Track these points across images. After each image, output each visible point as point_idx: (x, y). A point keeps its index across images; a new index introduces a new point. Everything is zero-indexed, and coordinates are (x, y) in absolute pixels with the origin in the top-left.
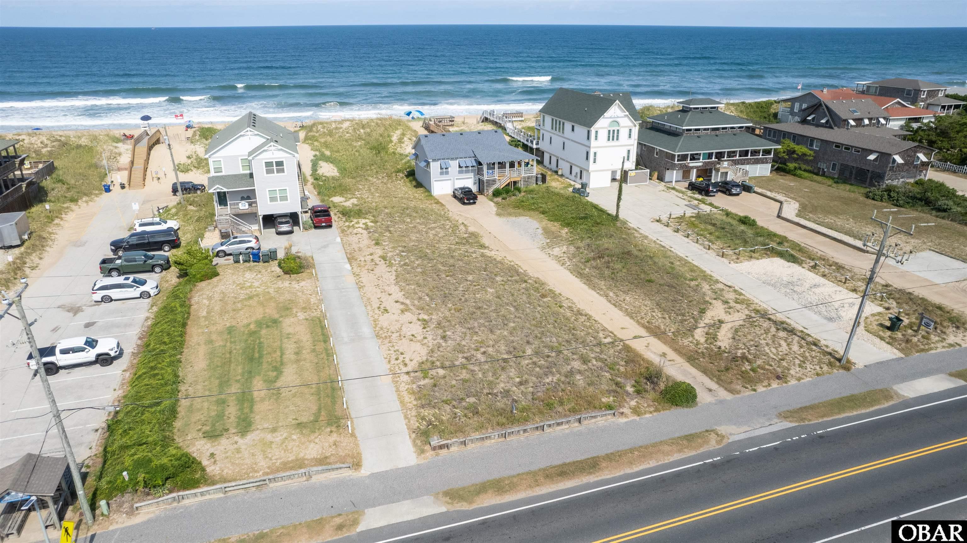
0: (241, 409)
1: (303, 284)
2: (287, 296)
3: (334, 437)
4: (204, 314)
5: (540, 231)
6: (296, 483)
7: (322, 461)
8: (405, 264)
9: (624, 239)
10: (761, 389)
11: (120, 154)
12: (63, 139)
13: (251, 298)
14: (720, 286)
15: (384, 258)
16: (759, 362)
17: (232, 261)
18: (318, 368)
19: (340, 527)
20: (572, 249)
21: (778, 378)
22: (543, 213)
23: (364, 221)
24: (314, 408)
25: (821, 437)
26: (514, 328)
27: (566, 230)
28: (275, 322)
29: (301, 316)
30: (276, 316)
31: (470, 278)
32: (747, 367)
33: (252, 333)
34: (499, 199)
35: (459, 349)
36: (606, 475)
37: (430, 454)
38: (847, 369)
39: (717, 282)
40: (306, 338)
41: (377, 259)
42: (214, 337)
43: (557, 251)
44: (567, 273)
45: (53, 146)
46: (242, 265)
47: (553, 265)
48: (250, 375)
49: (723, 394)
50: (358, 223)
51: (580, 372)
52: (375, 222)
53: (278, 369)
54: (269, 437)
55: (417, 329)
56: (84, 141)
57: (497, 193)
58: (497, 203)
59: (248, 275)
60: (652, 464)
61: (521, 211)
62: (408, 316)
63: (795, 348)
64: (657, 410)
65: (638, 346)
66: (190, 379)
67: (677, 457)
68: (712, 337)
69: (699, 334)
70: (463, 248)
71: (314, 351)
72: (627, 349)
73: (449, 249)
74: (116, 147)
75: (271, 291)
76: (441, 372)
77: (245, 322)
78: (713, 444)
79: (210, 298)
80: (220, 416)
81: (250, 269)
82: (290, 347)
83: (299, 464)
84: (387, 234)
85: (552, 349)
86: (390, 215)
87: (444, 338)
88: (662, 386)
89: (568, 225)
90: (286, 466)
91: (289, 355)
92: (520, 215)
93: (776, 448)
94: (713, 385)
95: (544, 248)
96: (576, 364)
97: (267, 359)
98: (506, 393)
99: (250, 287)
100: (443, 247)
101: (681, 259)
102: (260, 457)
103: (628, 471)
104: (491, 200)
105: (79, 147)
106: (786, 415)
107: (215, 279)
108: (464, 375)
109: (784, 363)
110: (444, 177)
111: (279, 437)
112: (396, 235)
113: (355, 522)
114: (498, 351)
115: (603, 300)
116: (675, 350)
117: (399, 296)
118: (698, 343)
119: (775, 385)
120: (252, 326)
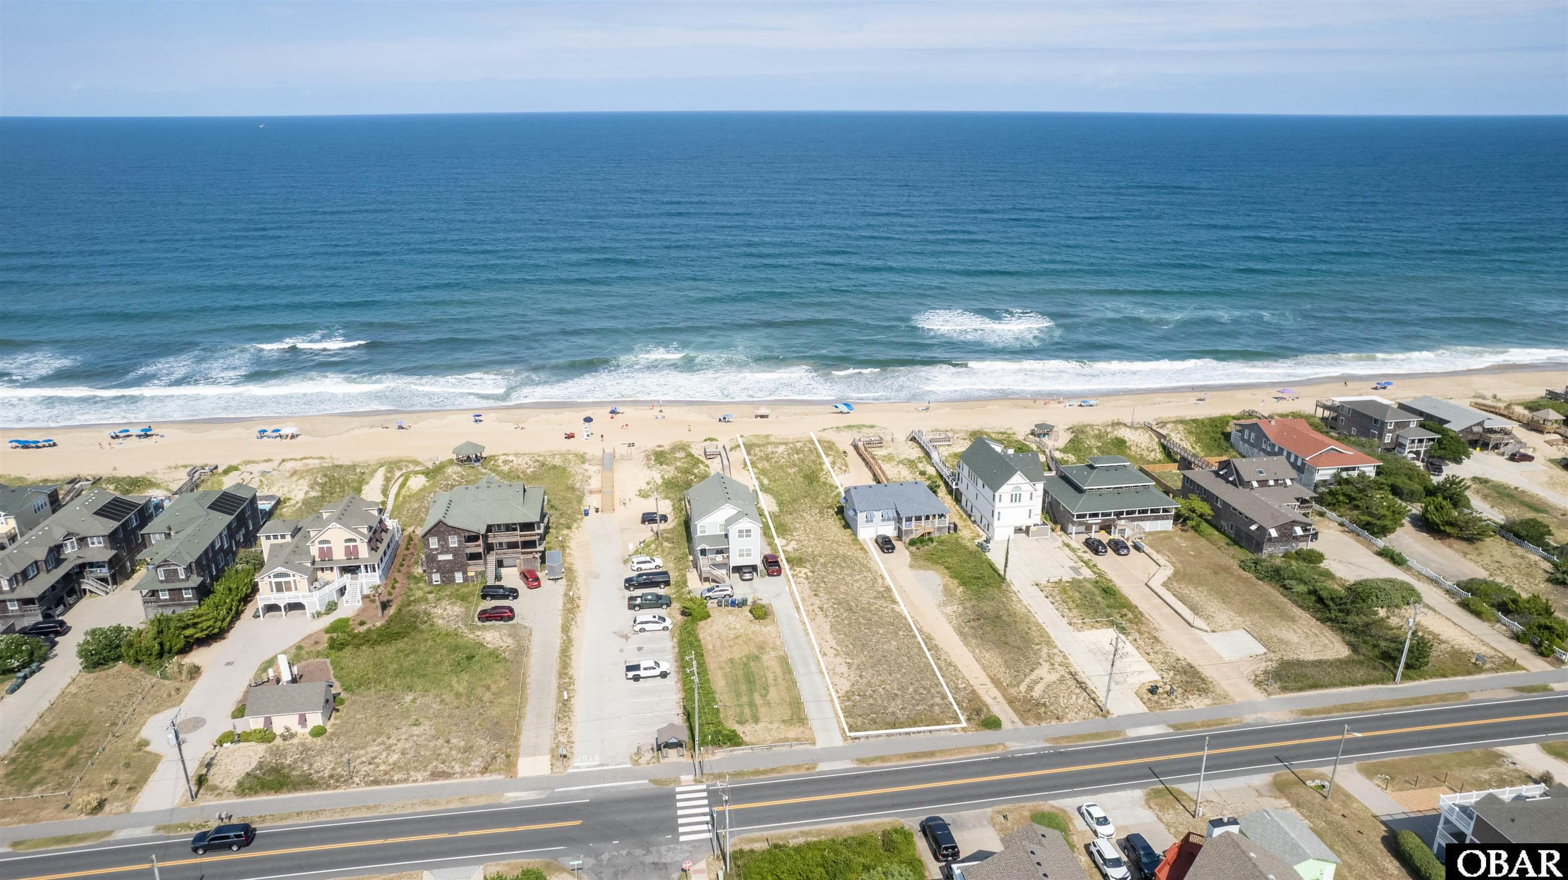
0: (752, 711)
1: (769, 628)
2: (761, 639)
3: (802, 729)
4: (711, 647)
5: (941, 588)
6: (785, 749)
7: (797, 739)
8: (838, 617)
9: (1003, 603)
10: (1044, 724)
11: (590, 477)
12: (541, 459)
13: (737, 637)
14: (1056, 651)
15: (821, 609)
16: (1052, 708)
17: (716, 605)
18: (789, 689)
19: (808, 769)
20: (961, 608)
21: (1058, 718)
22: (947, 568)
23: (804, 570)
24: (790, 713)
25: (1061, 752)
26: (905, 673)
27: (961, 589)
28: (757, 657)
29: (773, 654)
30: (757, 653)
31: (881, 631)
32: (1042, 710)
33: (746, 664)
34: (913, 549)
35: (869, 684)
36: (938, 759)
37: (850, 741)
38: (1105, 716)
39: (1055, 647)
40: (778, 671)
41: (817, 610)
42: (723, 665)
43: (949, 610)
44: (952, 630)
45: (535, 467)
46: (724, 609)
47: (943, 621)
48: (751, 691)
49: (1020, 725)
50: (800, 572)
51: (938, 705)
52: (813, 572)
53: (766, 688)
54: (770, 726)
55: (844, 669)
56: (557, 461)
57: (912, 543)
58: (911, 553)
59: (731, 618)
60: (962, 756)
61: (929, 564)
62: (839, 659)
63: (1080, 701)
64: (976, 730)
65: (981, 692)
66: (718, 690)
67: (977, 754)
68: (1030, 688)
69: (1023, 688)
70: (879, 602)
71: (784, 679)
72: (973, 692)
73: (869, 603)
74: (586, 470)
75: (749, 633)
76: (858, 698)
77: (739, 656)
78: (1000, 750)
79: (711, 635)
80: (742, 713)
81: (730, 613)
82: (770, 676)
83: (786, 740)
84: (822, 585)
85: (925, 688)
86: (824, 565)
87: (861, 676)
88: (983, 717)
89: (964, 584)
90: (780, 740)
91: (771, 681)
92: (929, 568)
93: (1032, 756)
94: (1016, 718)
95: (940, 606)
96: (938, 700)
97: (758, 683)
98: (893, 713)
99: (735, 628)
100: (864, 600)
101: (1037, 624)
102: (767, 735)
103: (949, 758)
104: (907, 548)
105: (554, 467)
106: (1047, 740)
107: (709, 620)
108: (871, 701)
109: (1067, 710)
110: (869, 524)
111: (775, 726)
112: (829, 586)
113: (815, 768)
114: (892, 688)
115: (970, 655)
116: (1004, 695)
117: (833, 643)
118: (1020, 692)
119: (1054, 722)
120: (744, 659)
